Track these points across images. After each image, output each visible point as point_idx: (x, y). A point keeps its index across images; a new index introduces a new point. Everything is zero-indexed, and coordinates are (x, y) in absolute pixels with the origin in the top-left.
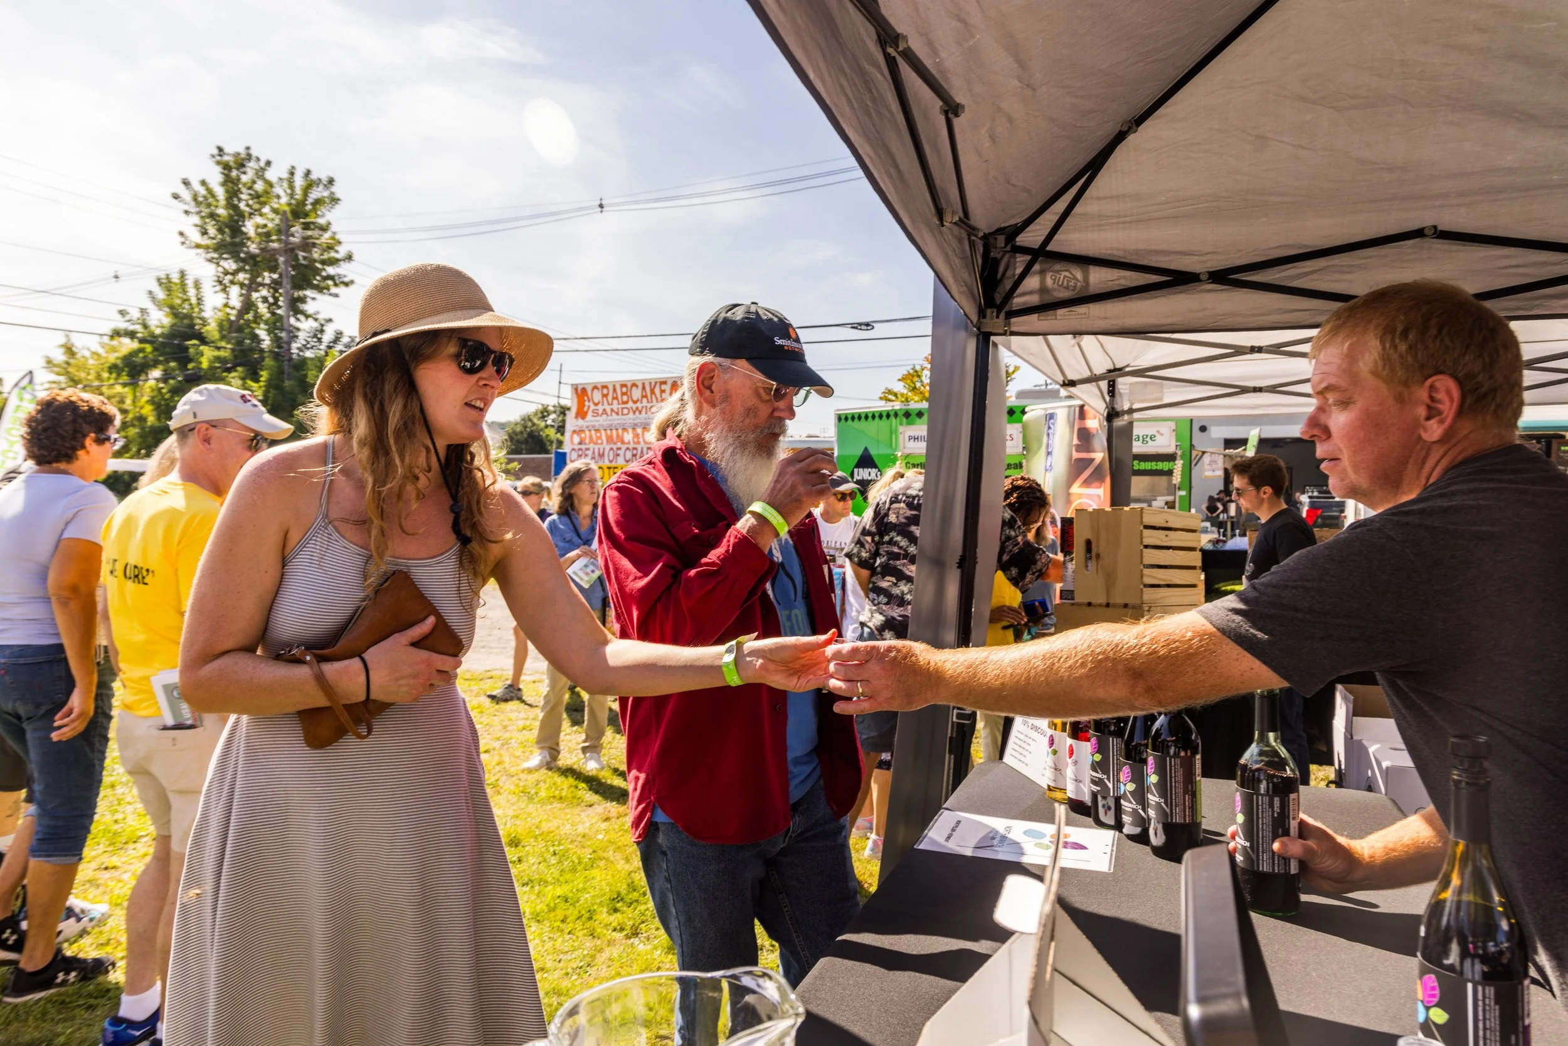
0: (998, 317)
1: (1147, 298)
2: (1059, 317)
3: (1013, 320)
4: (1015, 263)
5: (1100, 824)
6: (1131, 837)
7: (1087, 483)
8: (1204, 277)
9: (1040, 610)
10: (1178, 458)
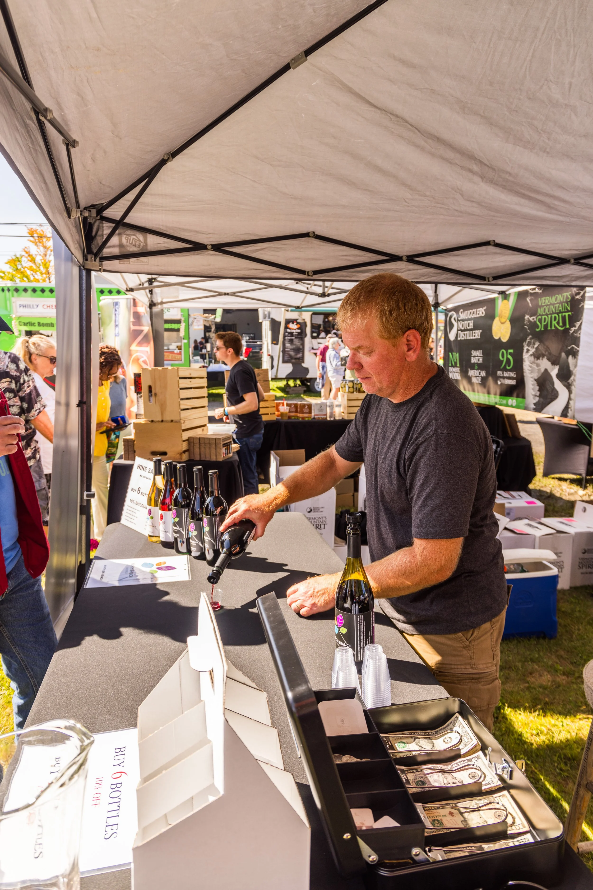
0: (95, 261)
1: (179, 256)
2: (131, 263)
3: (104, 263)
4: (103, 227)
5: (179, 552)
6: (196, 558)
7: (140, 344)
8: (209, 247)
9: (121, 422)
10: (182, 322)
